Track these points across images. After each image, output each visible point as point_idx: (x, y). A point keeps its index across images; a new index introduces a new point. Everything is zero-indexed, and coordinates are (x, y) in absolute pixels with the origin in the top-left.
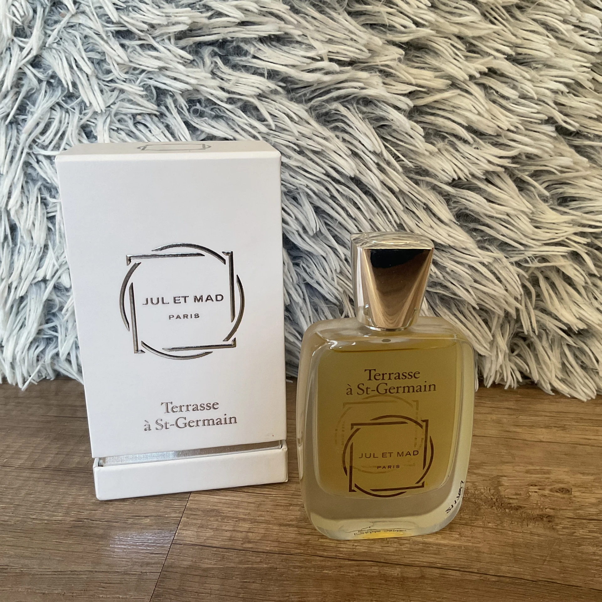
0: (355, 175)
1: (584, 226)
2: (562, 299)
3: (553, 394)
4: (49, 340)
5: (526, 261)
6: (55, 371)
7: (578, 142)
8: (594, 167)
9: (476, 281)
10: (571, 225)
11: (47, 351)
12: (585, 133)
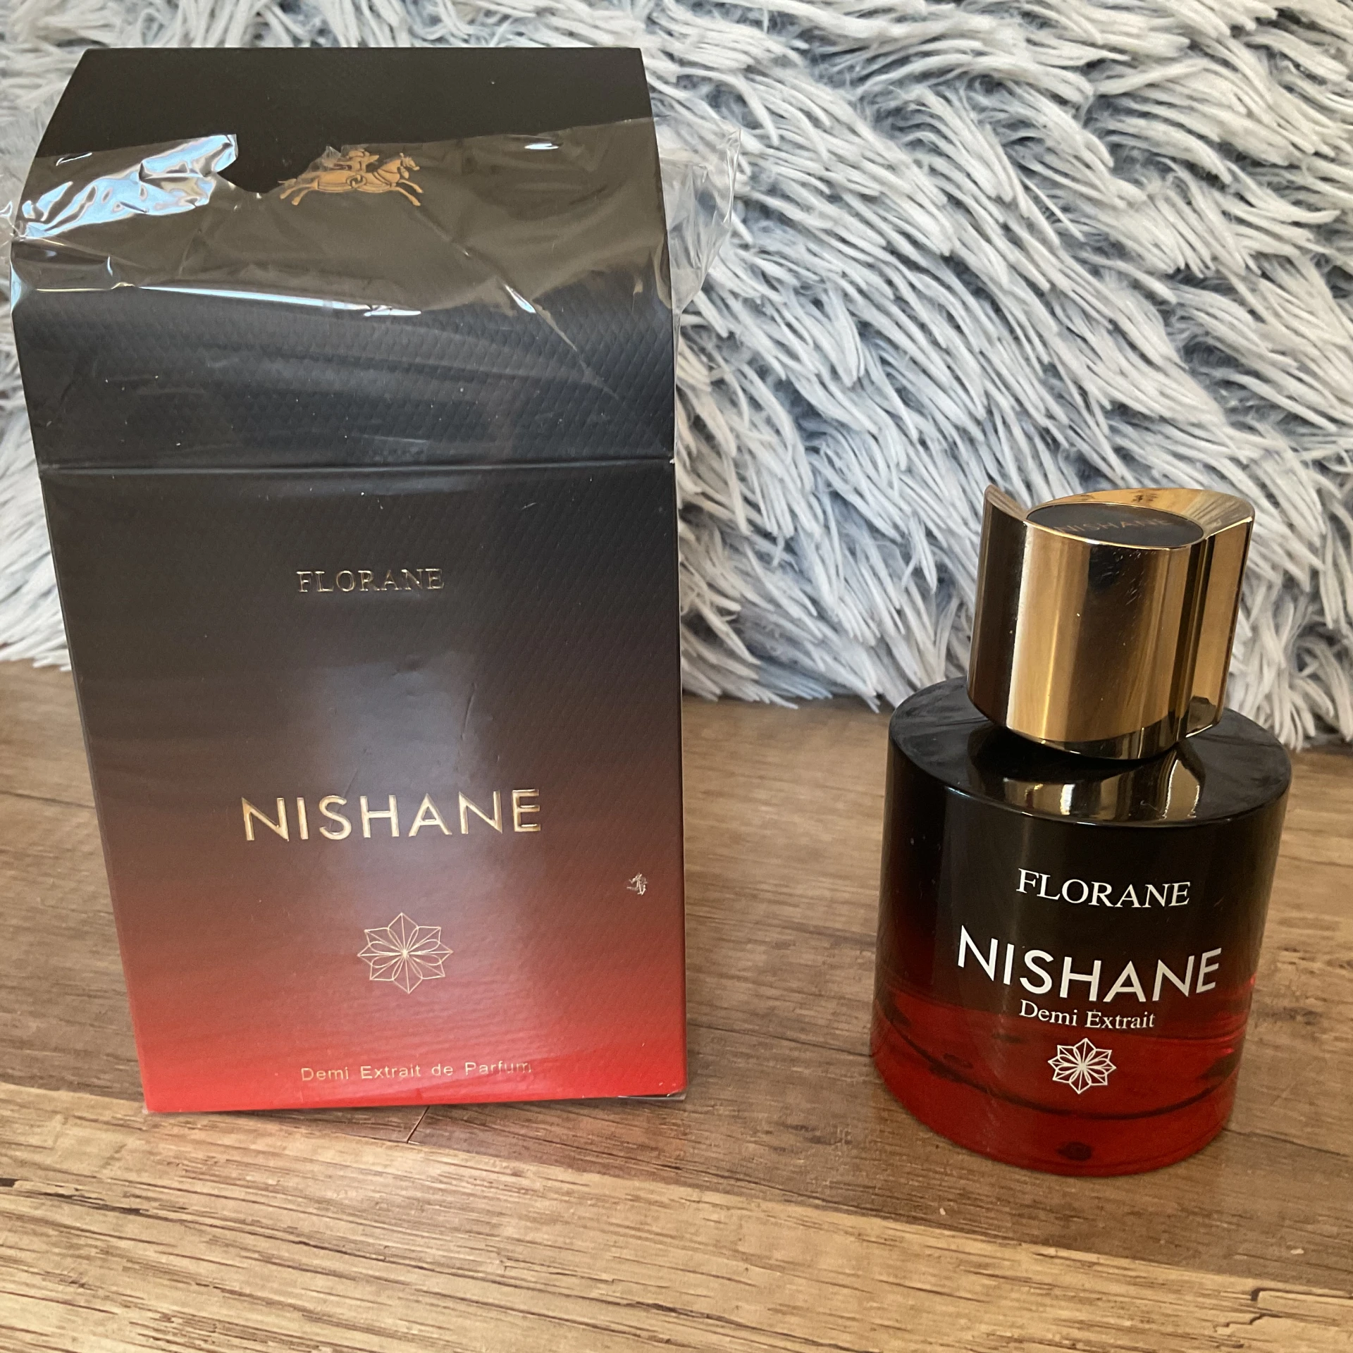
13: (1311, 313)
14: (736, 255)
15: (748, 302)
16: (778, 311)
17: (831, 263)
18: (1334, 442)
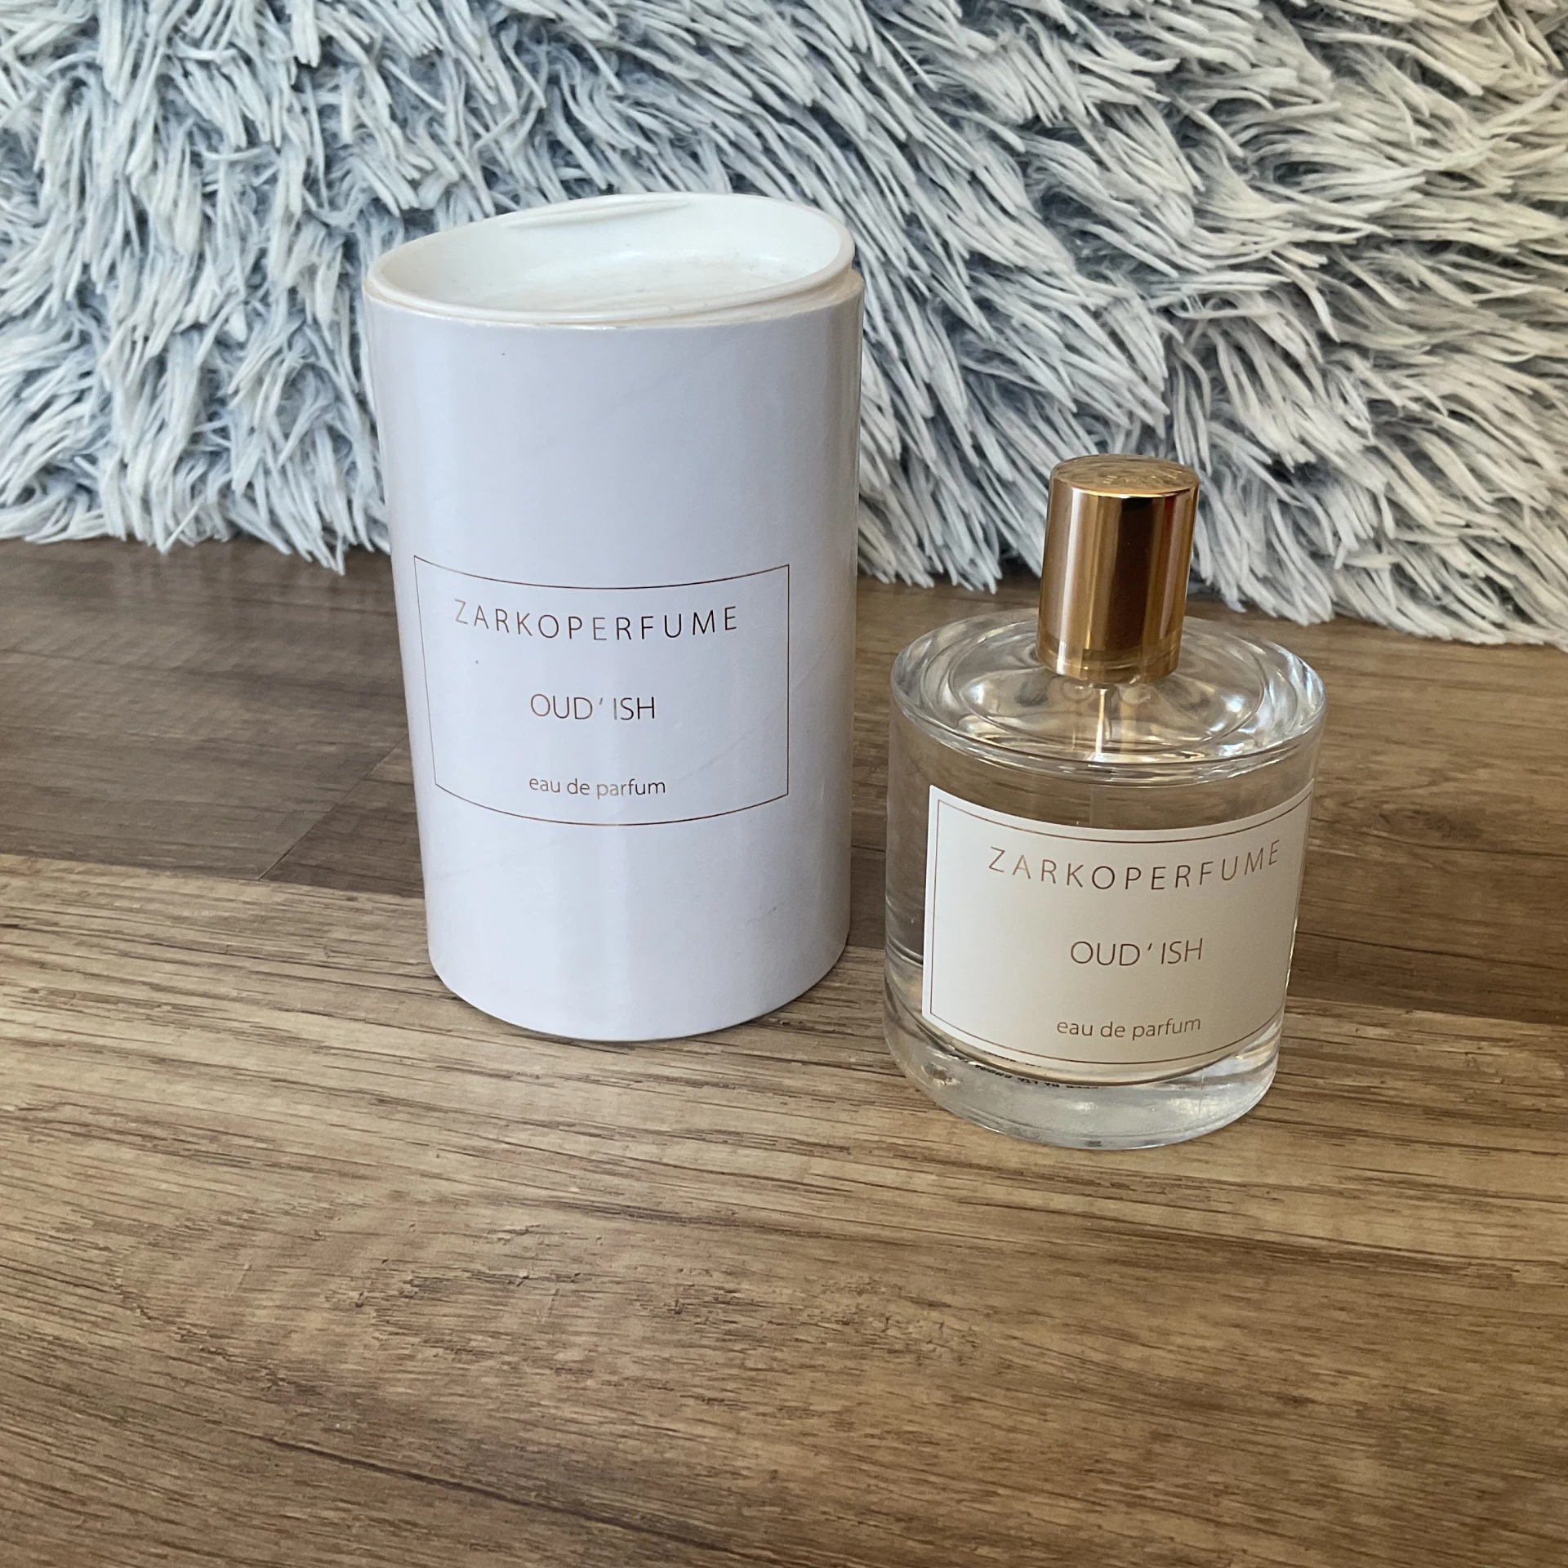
0: (814, 101)
1: (1322, 227)
2: (1269, 396)
3: (1243, 610)
4: (216, 456)
5: (1184, 307)
6: (231, 524)
7: (1326, 34)
8: (1359, 94)
9: (1071, 348)
10: (1290, 225)
11: (211, 476)
12: (1340, 14)
13: (1156, 161)
14: (612, 107)
15: (624, 153)
16: (655, 163)
17: (701, 115)
18: (1178, 289)
